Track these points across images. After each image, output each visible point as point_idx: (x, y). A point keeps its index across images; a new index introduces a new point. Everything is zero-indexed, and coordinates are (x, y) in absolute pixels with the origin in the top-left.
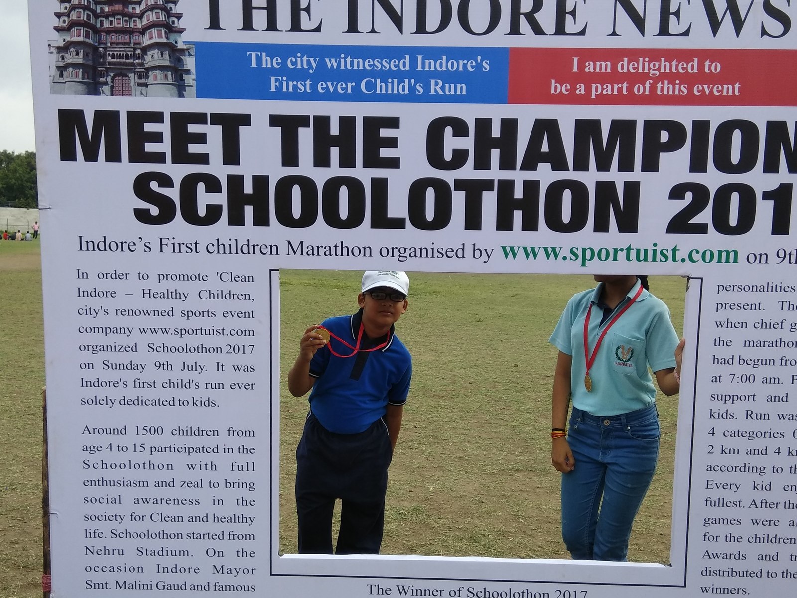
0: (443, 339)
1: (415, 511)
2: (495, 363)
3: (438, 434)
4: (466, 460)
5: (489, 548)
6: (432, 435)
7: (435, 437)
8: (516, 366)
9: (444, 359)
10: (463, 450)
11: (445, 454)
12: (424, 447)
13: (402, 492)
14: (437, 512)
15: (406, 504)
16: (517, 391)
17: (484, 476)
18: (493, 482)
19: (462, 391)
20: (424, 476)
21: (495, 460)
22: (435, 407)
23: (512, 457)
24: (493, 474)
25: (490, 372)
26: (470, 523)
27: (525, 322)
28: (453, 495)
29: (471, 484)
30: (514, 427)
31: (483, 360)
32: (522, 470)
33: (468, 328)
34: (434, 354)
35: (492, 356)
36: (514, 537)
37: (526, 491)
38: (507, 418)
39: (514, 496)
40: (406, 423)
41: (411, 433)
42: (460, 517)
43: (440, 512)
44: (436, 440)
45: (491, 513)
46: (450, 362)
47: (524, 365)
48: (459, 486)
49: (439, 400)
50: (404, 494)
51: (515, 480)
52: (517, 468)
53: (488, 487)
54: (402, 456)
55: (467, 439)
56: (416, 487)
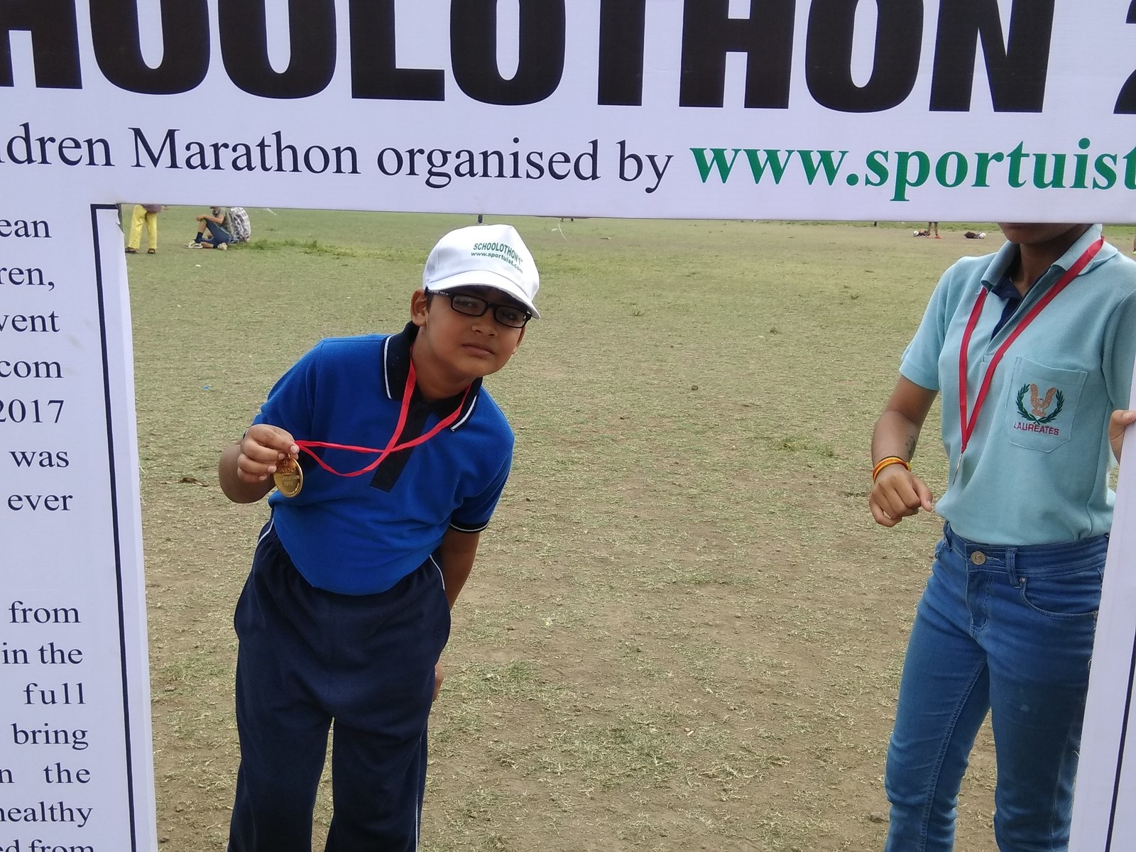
0: (581, 343)
1: (516, 672)
2: (662, 384)
3: (563, 513)
4: (612, 563)
5: (648, 755)
6: (555, 516)
7: (558, 519)
8: (695, 389)
9: (580, 377)
10: (609, 544)
11: (576, 552)
12: (539, 538)
13: (496, 630)
14: (555, 672)
15: (500, 656)
16: (697, 433)
17: (642, 596)
18: (657, 608)
19: (608, 433)
20: (536, 597)
21: (662, 563)
22: (563, 463)
23: (692, 557)
24: (658, 591)
25: (654, 399)
26: (614, 697)
27: (708, 317)
28: (586, 636)
29: (618, 613)
30: (692, 497)
31: (643, 378)
32: (708, 582)
33: (621, 326)
34: (566, 369)
35: (657, 371)
36: (696, 727)
37: (717, 626)
38: (681, 480)
39: (695, 637)
40: (512, 493)
41: (520, 512)
42: (597, 685)
43: (561, 673)
44: (561, 525)
45: (653, 675)
46: (590, 382)
47: (707, 387)
48: (597, 617)
49: (570, 448)
50: (497, 635)
51: (696, 603)
52: (699, 578)
53: (649, 618)
54: (501, 557)
55: (615, 522)
56: (521, 619)
